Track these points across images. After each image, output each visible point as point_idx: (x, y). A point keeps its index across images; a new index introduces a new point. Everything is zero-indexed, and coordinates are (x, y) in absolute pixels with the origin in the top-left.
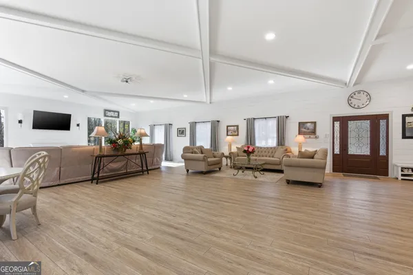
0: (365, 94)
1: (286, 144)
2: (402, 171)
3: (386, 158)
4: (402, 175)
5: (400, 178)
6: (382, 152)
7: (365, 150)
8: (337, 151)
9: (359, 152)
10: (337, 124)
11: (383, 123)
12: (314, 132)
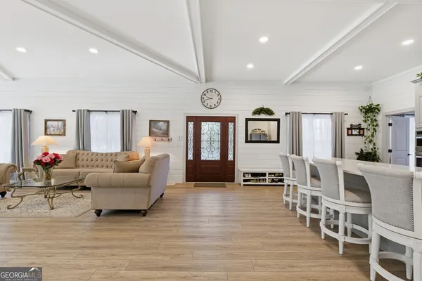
0: (217, 93)
1: (133, 149)
2: (244, 176)
3: (233, 163)
4: (245, 181)
5: (243, 183)
6: (230, 157)
7: (216, 156)
8: (191, 157)
9: (210, 158)
10: (191, 125)
11: (231, 125)
12: (166, 133)
